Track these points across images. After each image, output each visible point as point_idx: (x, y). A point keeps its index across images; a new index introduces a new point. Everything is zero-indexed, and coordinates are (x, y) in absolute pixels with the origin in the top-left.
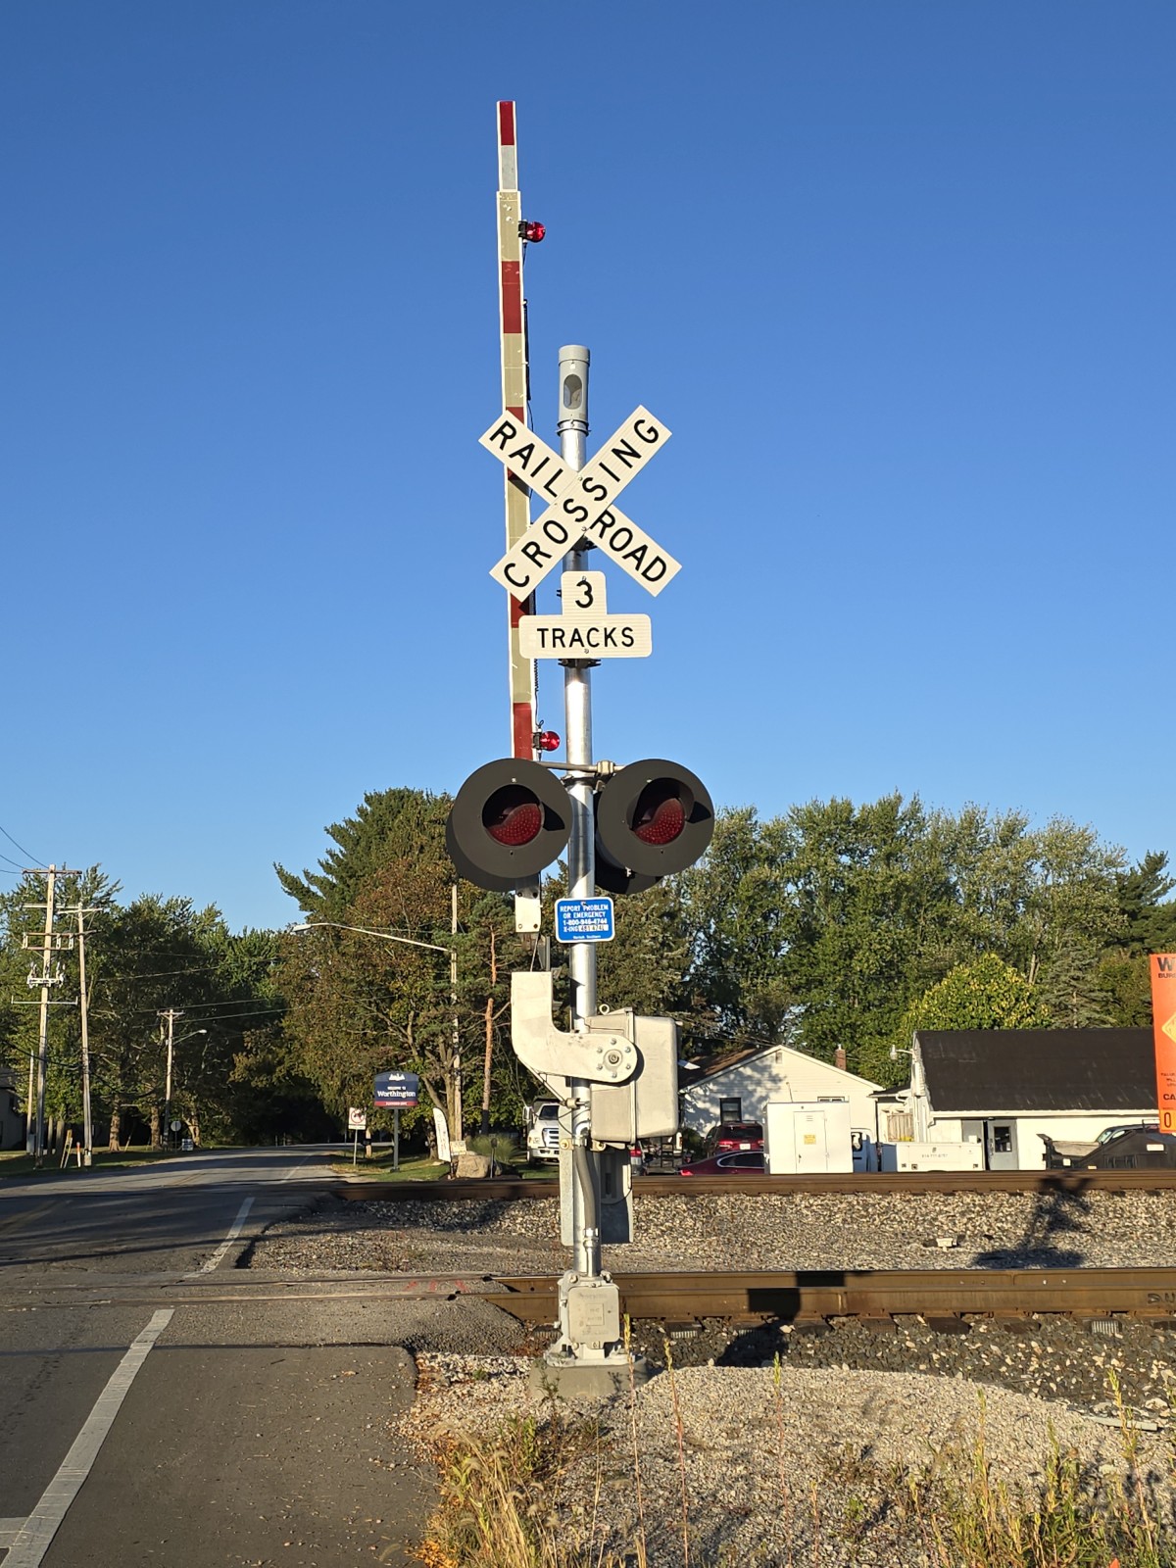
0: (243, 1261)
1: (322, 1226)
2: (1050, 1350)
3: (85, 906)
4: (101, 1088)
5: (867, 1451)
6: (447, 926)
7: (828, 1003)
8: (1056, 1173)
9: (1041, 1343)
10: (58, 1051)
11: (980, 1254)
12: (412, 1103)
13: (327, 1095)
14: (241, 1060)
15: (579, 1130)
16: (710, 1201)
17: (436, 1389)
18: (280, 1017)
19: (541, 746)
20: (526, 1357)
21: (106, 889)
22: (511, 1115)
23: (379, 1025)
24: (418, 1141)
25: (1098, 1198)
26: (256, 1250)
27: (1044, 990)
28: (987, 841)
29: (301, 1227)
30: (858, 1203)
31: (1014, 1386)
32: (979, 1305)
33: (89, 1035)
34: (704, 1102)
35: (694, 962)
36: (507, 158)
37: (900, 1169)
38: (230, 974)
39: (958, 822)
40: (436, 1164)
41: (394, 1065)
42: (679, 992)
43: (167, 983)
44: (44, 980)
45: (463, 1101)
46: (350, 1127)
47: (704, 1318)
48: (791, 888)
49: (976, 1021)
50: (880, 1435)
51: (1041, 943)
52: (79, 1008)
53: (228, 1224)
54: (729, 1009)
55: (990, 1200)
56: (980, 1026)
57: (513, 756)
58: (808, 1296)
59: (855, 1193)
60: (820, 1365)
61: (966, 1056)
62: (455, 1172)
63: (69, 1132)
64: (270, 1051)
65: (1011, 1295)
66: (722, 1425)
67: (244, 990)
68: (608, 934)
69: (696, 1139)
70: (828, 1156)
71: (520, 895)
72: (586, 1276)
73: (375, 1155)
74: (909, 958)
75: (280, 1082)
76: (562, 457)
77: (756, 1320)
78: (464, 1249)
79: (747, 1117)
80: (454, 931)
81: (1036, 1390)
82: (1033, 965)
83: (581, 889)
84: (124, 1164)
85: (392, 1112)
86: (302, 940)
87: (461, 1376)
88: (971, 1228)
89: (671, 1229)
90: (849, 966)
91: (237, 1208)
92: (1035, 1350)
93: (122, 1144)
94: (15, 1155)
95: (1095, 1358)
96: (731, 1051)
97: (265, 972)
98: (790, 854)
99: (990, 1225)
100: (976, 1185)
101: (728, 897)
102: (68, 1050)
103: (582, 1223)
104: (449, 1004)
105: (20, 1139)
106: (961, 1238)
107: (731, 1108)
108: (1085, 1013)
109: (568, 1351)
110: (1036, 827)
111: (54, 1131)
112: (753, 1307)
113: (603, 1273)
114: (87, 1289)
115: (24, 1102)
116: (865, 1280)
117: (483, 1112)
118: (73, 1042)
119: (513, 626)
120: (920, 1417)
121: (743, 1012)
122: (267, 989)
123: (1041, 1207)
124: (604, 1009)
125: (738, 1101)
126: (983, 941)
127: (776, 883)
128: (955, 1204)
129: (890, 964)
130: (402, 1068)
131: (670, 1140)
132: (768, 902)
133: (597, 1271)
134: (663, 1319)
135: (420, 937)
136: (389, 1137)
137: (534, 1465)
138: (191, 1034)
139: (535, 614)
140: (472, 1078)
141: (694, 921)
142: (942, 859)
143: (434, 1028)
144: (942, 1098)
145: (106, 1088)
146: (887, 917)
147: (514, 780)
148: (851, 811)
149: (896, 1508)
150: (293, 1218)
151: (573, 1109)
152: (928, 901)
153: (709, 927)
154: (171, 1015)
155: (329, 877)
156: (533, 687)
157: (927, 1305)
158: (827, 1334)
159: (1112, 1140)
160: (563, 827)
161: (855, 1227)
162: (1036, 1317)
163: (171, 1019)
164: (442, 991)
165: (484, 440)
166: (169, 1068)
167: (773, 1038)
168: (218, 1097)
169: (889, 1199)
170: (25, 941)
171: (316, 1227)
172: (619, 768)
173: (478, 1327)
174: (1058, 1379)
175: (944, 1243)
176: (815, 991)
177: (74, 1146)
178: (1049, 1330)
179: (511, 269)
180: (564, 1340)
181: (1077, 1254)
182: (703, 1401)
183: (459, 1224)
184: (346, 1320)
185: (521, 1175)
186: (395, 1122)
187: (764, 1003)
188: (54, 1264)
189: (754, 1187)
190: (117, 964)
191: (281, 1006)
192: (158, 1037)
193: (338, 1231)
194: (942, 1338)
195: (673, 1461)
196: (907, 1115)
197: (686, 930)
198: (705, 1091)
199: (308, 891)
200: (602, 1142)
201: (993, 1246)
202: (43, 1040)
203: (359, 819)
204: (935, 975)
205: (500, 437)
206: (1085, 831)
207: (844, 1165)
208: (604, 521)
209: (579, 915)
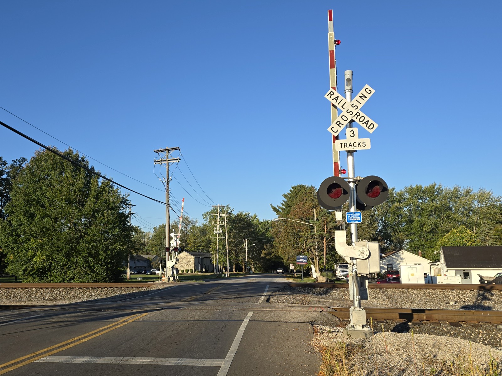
0: (268, 301)
1: (286, 293)
2: (485, 332)
3: (226, 214)
4: (231, 258)
5: (435, 356)
6: (313, 219)
7: (416, 239)
8: (483, 285)
9: (482, 330)
10: (221, 249)
11: (462, 306)
12: (306, 263)
13: (285, 261)
14: (263, 252)
15: (354, 271)
16: (386, 290)
17: (319, 334)
18: (272, 241)
19: (341, 173)
20: (341, 328)
21: (231, 210)
22: (331, 267)
23: (297, 244)
24: (308, 273)
25: (496, 292)
26: (270, 298)
27: (478, 236)
28: (461, 195)
29: (281, 293)
30: (427, 292)
31: (475, 341)
32: (464, 319)
33: (228, 245)
34: (382, 264)
35: (378, 228)
36: (331, 24)
37: (438, 283)
38: (260, 231)
39: (452, 190)
40: (312, 279)
41: (301, 253)
42: (375, 236)
43: (245, 233)
44: (217, 232)
45: (319, 263)
46: (291, 269)
47: (387, 320)
48: (405, 209)
49: (459, 244)
50: (439, 352)
51: (477, 223)
52: (225, 238)
53: (263, 292)
54: (389, 241)
55: (464, 292)
56: (460, 245)
57: (334, 176)
58: (415, 315)
59: (426, 289)
60: (419, 333)
61: (456, 253)
62: (317, 281)
63: (224, 268)
64: (270, 250)
65: (473, 317)
66: (395, 347)
67: (263, 234)
68: (360, 221)
69: (381, 274)
70: (417, 279)
71: (337, 211)
72: (357, 308)
73: (297, 276)
74: (439, 227)
75: (273, 257)
76: (346, 99)
77: (401, 321)
78: (322, 300)
79: (394, 269)
80: (315, 220)
81: (481, 343)
82: (475, 229)
83: (353, 209)
84: (237, 276)
85: (301, 265)
86: (277, 222)
87: (325, 331)
88: (459, 299)
89: (375, 297)
90: (422, 229)
91: (265, 287)
92: (481, 332)
93: (236, 271)
94: (212, 273)
95: (498, 335)
96: (389, 252)
97: (268, 230)
98: (405, 200)
99: (465, 298)
100: (460, 288)
101: (388, 211)
102: (223, 249)
103: (355, 294)
104: (314, 239)
105: (213, 270)
106: (456, 302)
107: (390, 266)
108: (490, 242)
109: (353, 326)
110: (475, 191)
111: (220, 268)
112: (400, 318)
113: (361, 307)
114: (232, 306)
115: (213, 261)
116: (431, 312)
117: (324, 266)
118: (224, 247)
119: (333, 143)
120: (449, 348)
121: (393, 241)
122: (269, 234)
123: (479, 294)
124: (360, 240)
125: (392, 264)
126: (460, 222)
127: (401, 207)
128: (454, 293)
129: (434, 228)
130: (303, 254)
131: (374, 274)
132: (399, 213)
133: (360, 307)
134: (376, 320)
135: (306, 222)
136: (300, 271)
137: (346, 354)
138: (251, 245)
139: (339, 139)
140: (321, 257)
141: (378, 218)
142: (448, 200)
143: (311, 244)
144: (449, 264)
145: (232, 258)
146: (432, 216)
147: (335, 182)
148: (422, 188)
149: (444, 371)
150: (279, 291)
151: (352, 266)
152: (444, 212)
153: (383, 219)
154: (246, 241)
155: (283, 207)
156: (339, 158)
157: (449, 319)
158: (421, 325)
159: (499, 277)
160: (348, 194)
161: (426, 298)
162: (480, 323)
163: (247, 241)
164: (312, 235)
165: (326, 96)
166: (246, 253)
167: (401, 248)
168: (258, 260)
169: (435, 291)
170: (213, 223)
171: (284, 293)
172: (362, 178)
173: (328, 319)
174: (488, 340)
175: (452, 303)
176: (412, 236)
177: (225, 272)
178: (485, 327)
179: (332, 52)
180: (351, 324)
181: (490, 307)
182: (389, 341)
183: (320, 294)
184: (295, 316)
185: (334, 282)
186: (302, 267)
187: (398, 239)
188: (224, 300)
189: (397, 287)
190: (234, 228)
191: (273, 238)
192: (244, 246)
193: (290, 294)
194: (454, 328)
195: (382, 355)
196: (439, 269)
197: (376, 220)
198: (383, 262)
199: (278, 210)
200: (360, 274)
201: (466, 304)
202: (217, 246)
203: (290, 192)
204: (446, 232)
205: (330, 95)
206: (490, 192)
207: (422, 281)
208: (357, 115)
209: (352, 216)
